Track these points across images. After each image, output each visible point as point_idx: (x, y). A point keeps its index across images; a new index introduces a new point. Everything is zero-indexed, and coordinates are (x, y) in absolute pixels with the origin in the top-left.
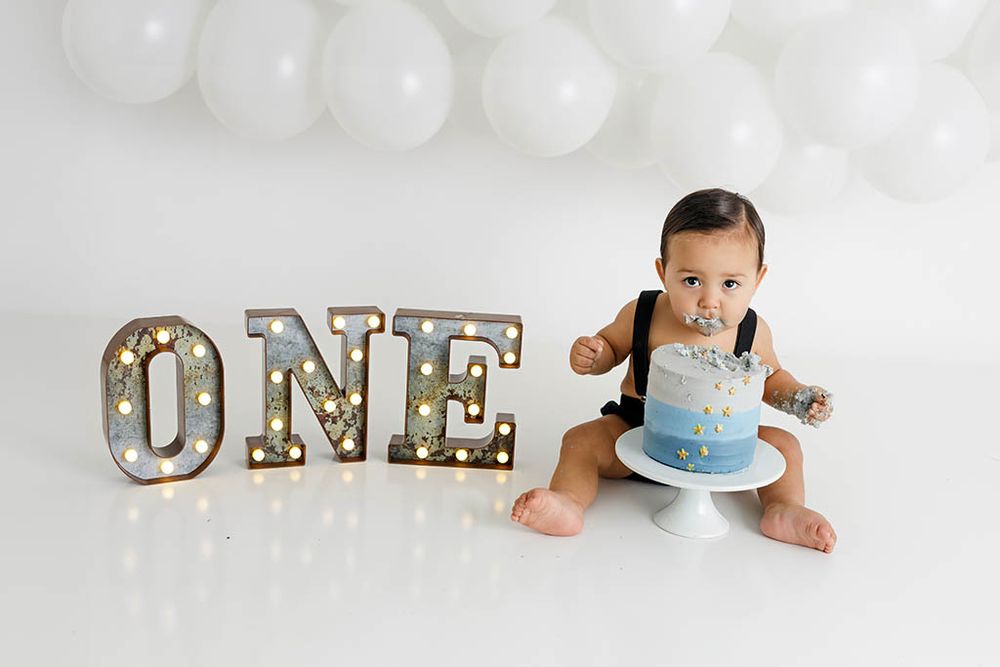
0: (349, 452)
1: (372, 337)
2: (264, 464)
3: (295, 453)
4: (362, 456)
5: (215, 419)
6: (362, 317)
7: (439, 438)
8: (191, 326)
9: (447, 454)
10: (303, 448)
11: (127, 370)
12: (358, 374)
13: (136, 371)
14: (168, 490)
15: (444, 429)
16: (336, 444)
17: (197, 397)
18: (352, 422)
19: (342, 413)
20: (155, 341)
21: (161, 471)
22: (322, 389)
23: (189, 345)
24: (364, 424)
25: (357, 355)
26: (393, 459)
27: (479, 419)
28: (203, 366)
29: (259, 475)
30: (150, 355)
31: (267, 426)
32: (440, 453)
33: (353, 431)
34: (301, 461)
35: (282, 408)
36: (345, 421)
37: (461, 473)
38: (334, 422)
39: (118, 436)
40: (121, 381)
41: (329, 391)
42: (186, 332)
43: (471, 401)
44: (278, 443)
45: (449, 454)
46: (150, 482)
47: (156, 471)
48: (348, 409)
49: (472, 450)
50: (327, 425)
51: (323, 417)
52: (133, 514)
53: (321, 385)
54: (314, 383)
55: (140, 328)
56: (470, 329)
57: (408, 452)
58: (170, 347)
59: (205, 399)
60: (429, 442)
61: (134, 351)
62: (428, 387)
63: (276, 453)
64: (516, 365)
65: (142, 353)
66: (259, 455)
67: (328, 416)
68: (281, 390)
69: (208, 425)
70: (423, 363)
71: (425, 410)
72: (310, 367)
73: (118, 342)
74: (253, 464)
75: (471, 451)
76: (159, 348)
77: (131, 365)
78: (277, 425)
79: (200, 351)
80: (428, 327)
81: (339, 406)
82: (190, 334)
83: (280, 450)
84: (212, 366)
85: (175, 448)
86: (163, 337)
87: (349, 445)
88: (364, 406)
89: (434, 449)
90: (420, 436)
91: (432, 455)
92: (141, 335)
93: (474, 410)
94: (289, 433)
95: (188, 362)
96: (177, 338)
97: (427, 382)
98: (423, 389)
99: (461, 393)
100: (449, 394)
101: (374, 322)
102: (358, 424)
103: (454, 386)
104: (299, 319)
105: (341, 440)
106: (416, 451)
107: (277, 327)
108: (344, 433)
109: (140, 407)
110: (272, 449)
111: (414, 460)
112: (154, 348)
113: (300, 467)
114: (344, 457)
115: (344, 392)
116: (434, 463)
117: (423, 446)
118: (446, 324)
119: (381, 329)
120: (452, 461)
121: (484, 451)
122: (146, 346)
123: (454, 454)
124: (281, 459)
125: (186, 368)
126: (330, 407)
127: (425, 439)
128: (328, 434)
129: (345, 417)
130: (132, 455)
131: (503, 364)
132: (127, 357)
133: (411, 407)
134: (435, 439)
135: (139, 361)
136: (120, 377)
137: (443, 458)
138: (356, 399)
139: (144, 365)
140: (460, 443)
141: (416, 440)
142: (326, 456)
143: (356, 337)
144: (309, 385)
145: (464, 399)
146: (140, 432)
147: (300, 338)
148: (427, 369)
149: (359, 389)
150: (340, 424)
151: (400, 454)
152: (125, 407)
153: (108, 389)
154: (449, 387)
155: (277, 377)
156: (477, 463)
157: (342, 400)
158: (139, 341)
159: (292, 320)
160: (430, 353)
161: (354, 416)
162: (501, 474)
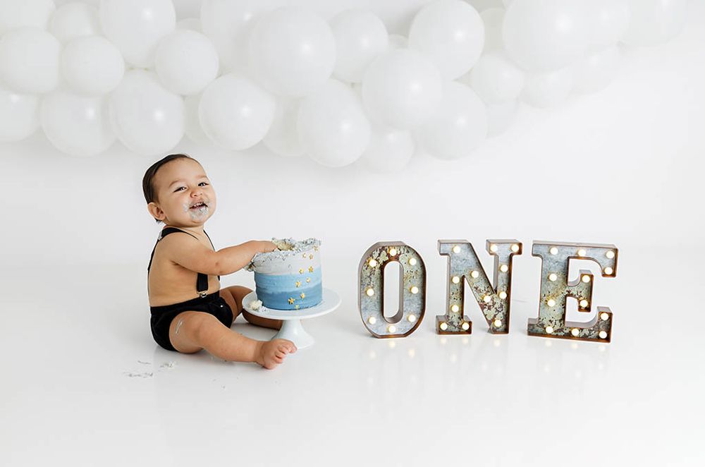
0: (498, 328)
1: (514, 257)
2: (448, 332)
3: (466, 327)
4: (506, 331)
5: (420, 302)
6: (509, 246)
7: (560, 321)
8: (409, 247)
9: (565, 331)
10: (470, 323)
11: (373, 270)
12: (505, 280)
13: (377, 271)
14: (392, 342)
15: (564, 316)
16: (491, 322)
17: (411, 289)
18: (500, 310)
19: (494, 304)
20: (388, 255)
21: (388, 332)
22: (483, 289)
23: (407, 258)
24: (508, 311)
25: (505, 268)
26: (531, 333)
27: (588, 309)
28: (414, 271)
29: (444, 338)
30: (385, 263)
31: (449, 309)
32: (560, 330)
33: (500, 315)
34: (469, 331)
35: (459, 299)
36: (496, 308)
37: (574, 344)
38: (489, 309)
39: (366, 309)
40: (369, 277)
41: (487, 290)
42: (406, 251)
43: (582, 298)
44: (455, 319)
45: (567, 331)
46: (383, 337)
47: (386, 330)
48: (498, 301)
49: (582, 329)
50: (485, 310)
51: (483, 306)
52: (373, 355)
53: (482, 286)
54: (478, 284)
55: (382, 248)
56: (582, 253)
57: (540, 330)
58: (397, 258)
59: (415, 290)
60: (553, 323)
61: (376, 260)
62: (553, 289)
63: (454, 326)
64: (613, 275)
65: (381, 262)
66: (444, 327)
67: (486, 305)
68: (458, 288)
69: (416, 306)
70: (551, 273)
71: (552, 303)
72: (476, 274)
73: (369, 254)
74: (440, 332)
76: (390, 259)
77: (375, 267)
78: (456, 309)
79: (414, 261)
80: (554, 251)
81: (492, 299)
82: (408, 252)
83: (456, 324)
84: (420, 271)
85: (396, 319)
86: (393, 252)
87: (498, 323)
88: (508, 300)
89: (557, 327)
90: (548, 319)
91: (555, 332)
92: (381, 251)
93: (584, 304)
94: (462, 314)
95: (406, 268)
96: (400, 254)
97: (553, 286)
98: (550, 290)
99: (575, 293)
100: (567, 293)
101: (516, 248)
102: (504, 311)
103: (571, 288)
104: (470, 245)
105: (493, 320)
106: (545, 328)
107: (457, 250)
108: (495, 316)
109: (379, 293)
110: (452, 323)
111: (544, 334)
112: (387, 258)
113: (468, 335)
114: (494, 331)
115: (496, 291)
116: (557, 336)
117: (549, 326)
118: (566, 249)
119: (520, 252)
120: (569, 336)
121: (590, 331)
122: (383, 258)
123: (570, 332)
124: (457, 330)
125: (405, 272)
126: (487, 299)
127: (551, 321)
128: (485, 316)
129: (496, 306)
130: (373, 320)
131: (604, 275)
132: (373, 263)
133: (543, 301)
134: (557, 322)
135: (379, 266)
136: (369, 275)
137: (562, 334)
138: (503, 295)
139: (382, 268)
140: (575, 325)
141: (545, 322)
142: (484, 330)
143: (503, 257)
144: (475, 285)
145: (577, 296)
146: (378, 307)
147: (470, 257)
148: (553, 277)
149: (505, 289)
150: (493, 310)
151: (535, 330)
152: (371, 292)
153: (361, 281)
154: (567, 289)
155: (456, 280)
156: (585, 338)
157: (495, 295)
158: (379, 254)
159: (465, 246)
160: (555, 268)
161: (502, 306)
162: (602, 345)
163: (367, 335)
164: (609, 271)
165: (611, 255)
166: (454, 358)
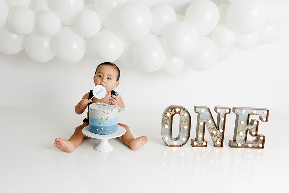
0: (218, 145)
1: (227, 114)
2: (196, 146)
3: (204, 144)
4: (222, 146)
5: (188, 133)
6: (225, 109)
7: (244, 141)
8: (184, 109)
9: (245, 145)
10: (206, 142)
11: (168, 118)
12: (222, 124)
13: (170, 118)
14: (175, 149)
15: (246, 138)
17: (184, 127)
18: (219, 137)
19: (217, 134)
20: (175, 111)
21: (173, 144)
22: (212, 128)
23: (183, 113)
24: (223, 138)
25: (222, 119)
26: (230, 146)
27: (256, 135)
28: (186, 119)
29: (195, 149)
30: (174, 114)
31: (198, 136)
32: (244, 145)
33: (219, 139)
34: (206, 146)
35: (202, 132)
36: (218, 136)
37: (249, 150)
38: (215, 136)
39: (164, 133)
40: (166, 120)
41: (214, 128)
42: (183, 110)
43: (253, 131)
44: (200, 141)
46: (170, 146)
48: (219, 134)
50: (213, 137)
51: (212, 135)
52: (166, 153)
53: (213, 126)
54: (211, 126)
55: (173, 108)
56: (255, 112)
57: (235, 145)
58: (179, 113)
59: (186, 127)
61: (170, 113)
63: (199, 143)
64: (267, 121)
65: (172, 114)
66: (195, 144)
67: (213, 135)
68: (202, 127)
69: (186, 134)
70: (241, 121)
71: (241, 133)
72: (210, 121)
73: (167, 110)
74: (194, 146)
75: (252, 144)
76: (176, 113)
77: (169, 116)
78: (201, 136)
79: (186, 115)
80: (244, 111)
81: (217, 132)
82: (184, 110)
83: (200, 143)
84: (189, 119)
85: (177, 139)
86: (177, 110)
87: (218, 143)
88: (223, 133)
89: (242, 143)
91: (241, 145)
92: (172, 109)
93: (254, 133)
94: (203, 138)
96: (181, 111)
97: (241, 126)
98: (240, 128)
99: (251, 129)
100: (247, 129)
101: (228, 111)
102: (221, 138)
103: (249, 127)
104: (209, 109)
105: (216, 141)
106: (237, 144)
107: (203, 111)
108: (217, 139)
109: (170, 127)
110: (198, 142)
111: (237, 147)
113: (206, 147)
114: (216, 146)
115: (218, 129)
116: (242, 147)
117: (239, 143)
118: (248, 110)
119: (229, 113)
120: (247, 147)
121: (255, 144)
122: (173, 112)
123: (248, 145)
124: (200, 145)
125: (182, 119)
126: (214, 132)
127: (240, 141)
128: (213, 139)
129: (218, 135)
130: (167, 139)
131: (263, 121)
132: (168, 114)
135: (171, 115)
136: (166, 119)
137: (244, 146)
138: (221, 131)
139: (172, 117)
140: (250, 142)
141: (238, 141)
143: (222, 115)
144: (209, 126)
146: (169, 133)
147: (208, 114)
148: (242, 123)
149: (222, 128)
150: (216, 137)
151: (233, 144)
152: (167, 127)
153: (163, 121)
154: (247, 127)
155: (202, 124)
156: (253, 147)
157: (218, 131)
158: (171, 111)
159: (206, 109)
160: (243, 118)
161: (220, 135)
162: (260, 150)
163: (164, 145)
164: (265, 119)
165: (266, 112)
166: (199, 157)
